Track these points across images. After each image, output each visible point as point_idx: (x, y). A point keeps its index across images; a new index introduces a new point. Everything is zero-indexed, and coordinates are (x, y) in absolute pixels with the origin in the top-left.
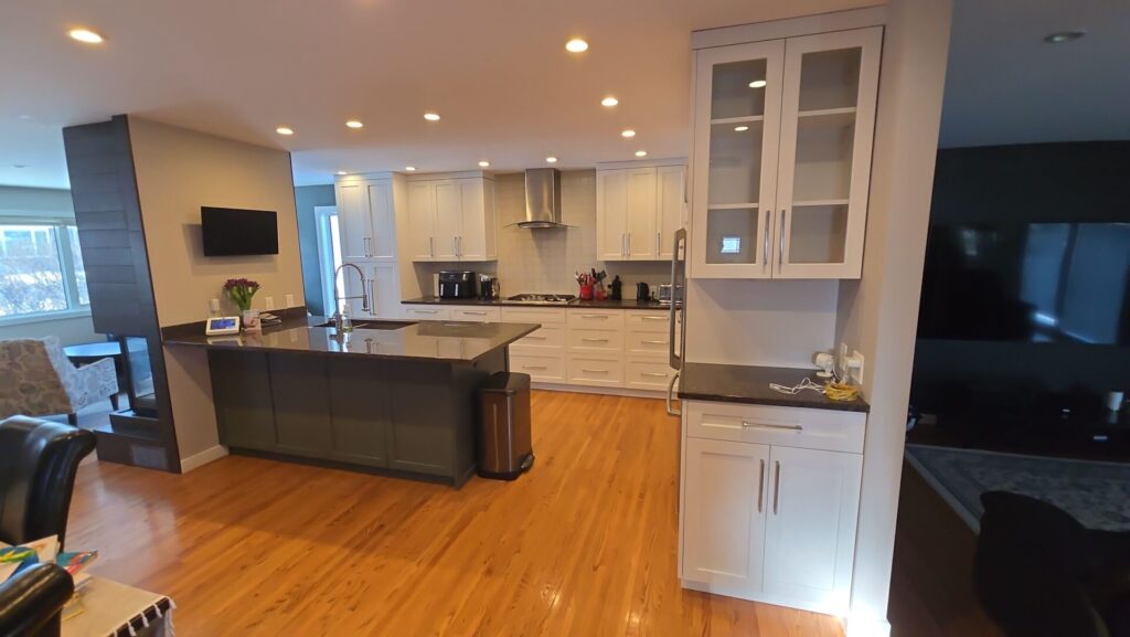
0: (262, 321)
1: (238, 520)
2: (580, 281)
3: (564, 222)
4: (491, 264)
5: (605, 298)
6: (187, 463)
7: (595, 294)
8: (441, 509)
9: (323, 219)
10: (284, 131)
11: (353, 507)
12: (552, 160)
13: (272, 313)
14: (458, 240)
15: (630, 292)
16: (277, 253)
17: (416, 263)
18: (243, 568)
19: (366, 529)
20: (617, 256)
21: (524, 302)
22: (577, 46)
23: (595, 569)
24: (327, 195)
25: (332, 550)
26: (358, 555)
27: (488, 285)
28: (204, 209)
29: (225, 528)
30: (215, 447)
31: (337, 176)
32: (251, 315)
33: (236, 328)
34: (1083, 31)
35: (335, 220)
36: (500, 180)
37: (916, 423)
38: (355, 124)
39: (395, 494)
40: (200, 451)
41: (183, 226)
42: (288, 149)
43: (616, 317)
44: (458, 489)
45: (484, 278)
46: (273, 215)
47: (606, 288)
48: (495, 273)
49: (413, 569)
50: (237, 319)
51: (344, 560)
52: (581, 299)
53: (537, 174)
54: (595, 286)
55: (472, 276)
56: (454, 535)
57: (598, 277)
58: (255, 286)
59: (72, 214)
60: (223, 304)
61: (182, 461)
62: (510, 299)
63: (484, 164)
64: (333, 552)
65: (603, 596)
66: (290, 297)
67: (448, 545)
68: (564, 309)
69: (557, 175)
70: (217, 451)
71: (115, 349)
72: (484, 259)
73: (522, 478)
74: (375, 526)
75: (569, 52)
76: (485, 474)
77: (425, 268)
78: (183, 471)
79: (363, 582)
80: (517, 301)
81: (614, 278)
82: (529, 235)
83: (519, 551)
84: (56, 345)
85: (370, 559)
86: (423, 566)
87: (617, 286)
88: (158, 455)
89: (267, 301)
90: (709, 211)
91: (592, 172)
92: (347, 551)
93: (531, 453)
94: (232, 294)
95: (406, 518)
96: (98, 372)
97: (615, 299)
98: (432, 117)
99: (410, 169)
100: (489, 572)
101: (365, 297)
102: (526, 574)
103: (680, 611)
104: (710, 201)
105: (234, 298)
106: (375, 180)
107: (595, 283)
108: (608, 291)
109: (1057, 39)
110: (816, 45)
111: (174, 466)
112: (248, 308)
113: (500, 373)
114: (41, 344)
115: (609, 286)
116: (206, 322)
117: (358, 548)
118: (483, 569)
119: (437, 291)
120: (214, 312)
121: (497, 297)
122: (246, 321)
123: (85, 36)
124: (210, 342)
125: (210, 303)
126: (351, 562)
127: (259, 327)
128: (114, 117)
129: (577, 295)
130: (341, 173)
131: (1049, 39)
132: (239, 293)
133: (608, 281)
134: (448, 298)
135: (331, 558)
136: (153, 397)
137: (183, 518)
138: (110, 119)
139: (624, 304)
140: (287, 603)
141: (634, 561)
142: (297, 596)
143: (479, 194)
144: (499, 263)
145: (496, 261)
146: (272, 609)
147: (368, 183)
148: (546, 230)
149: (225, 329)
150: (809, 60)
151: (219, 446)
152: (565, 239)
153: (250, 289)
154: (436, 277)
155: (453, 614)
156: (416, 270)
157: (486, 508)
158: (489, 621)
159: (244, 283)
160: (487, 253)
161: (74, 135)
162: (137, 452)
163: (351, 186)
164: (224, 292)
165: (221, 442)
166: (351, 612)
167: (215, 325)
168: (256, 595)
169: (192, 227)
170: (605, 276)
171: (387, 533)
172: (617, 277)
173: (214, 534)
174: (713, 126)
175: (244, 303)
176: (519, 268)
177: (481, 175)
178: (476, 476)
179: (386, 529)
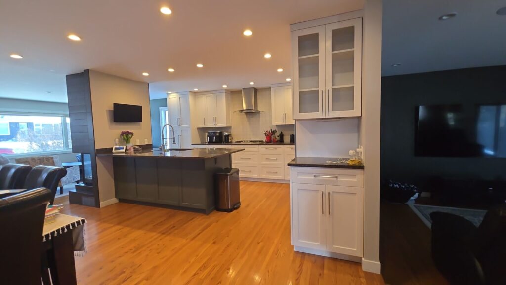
0: (134, 148)
1: (119, 224)
2: (265, 134)
3: (259, 109)
4: (229, 128)
5: (277, 141)
6: (102, 204)
7: (272, 139)
8: (199, 221)
9: (163, 113)
10: (146, 74)
11: (164, 220)
12: (252, 84)
13: (138, 146)
14: (215, 119)
15: (287, 139)
16: (141, 122)
17: (198, 128)
18: (119, 239)
19: (167, 228)
20: (281, 123)
21: (242, 143)
22: (248, 33)
23: (259, 243)
24: (164, 102)
25: (153, 234)
26: (164, 236)
27: (227, 137)
28: (114, 104)
29: (114, 226)
30: (113, 199)
31: (168, 94)
32: (130, 146)
33: (124, 150)
34: (455, 13)
35: (167, 112)
36: (233, 94)
37: (419, 195)
38: (171, 70)
39: (182, 216)
40: (108, 200)
41: (107, 110)
42: (148, 82)
43: (280, 148)
44: (207, 215)
45: (226, 134)
46: (140, 107)
47: (277, 137)
48: (230, 132)
49: (184, 241)
50: (125, 147)
51: (157, 238)
52: (266, 142)
53: (247, 90)
54: (272, 136)
55: (221, 133)
56: (203, 230)
57: (273, 132)
58: (132, 134)
59: (68, 113)
60: (120, 141)
61: (100, 203)
62: (236, 142)
63: (225, 87)
64: (154, 235)
65: (260, 252)
66: (146, 140)
67: (199, 234)
68: (258, 146)
69: (256, 90)
70: (114, 200)
71: (80, 164)
72: (226, 126)
73: (235, 212)
74: (171, 227)
75: (244, 35)
76: (219, 209)
77: (202, 130)
78: (101, 207)
79: (164, 245)
80: (239, 143)
81: (280, 133)
82: (244, 115)
83: (228, 236)
84: (58, 159)
85: (168, 237)
86: (188, 240)
87: (282, 136)
88: (92, 200)
89: (137, 140)
90: (300, 92)
91: (269, 89)
92: (159, 235)
93: (240, 202)
94: (124, 138)
95: (184, 224)
96: (73, 171)
97: (281, 141)
98: (200, 66)
99: (196, 90)
100: (214, 243)
101: (174, 138)
102: (229, 244)
103: (291, 258)
104: (300, 89)
105: (124, 139)
106: (183, 95)
107: (272, 135)
108: (278, 139)
109: (444, 18)
110: (337, 26)
111: (98, 206)
112: (129, 143)
113: (227, 168)
114: (52, 158)
115: (278, 136)
116: (112, 148)
117: (164, 233)
118: (213, 242)
119: (207, 140)
120: (116, 144)
121: (231, 142)
122: (128, 148)
123: (74, 37)
124: (113, 154)
125: (115, 141)
126: (160, 238)
127: (133, 150)
128: (84, 70)
129: (265, 141)
130: (169, 93)
131: (440, 18)
132: (126, 137)
133: (278, 134)
134: (211, 142)
135: (152, 237)
136: (92, 178)
137: (99, 223)
138: (83, 71)
139: (284, 143)
140: (134, 250)
141: (276, 242)
142: (137, 249)
143: (223, 99)
144: (232, 128)
145: (231, 127)
146: (127, 252)
147: (179, 96)
148: (251, 113)
149: (120, 150)
150: (335, 32)
151: (115, 198)
152: (259, 117)
153: (130, 135)
154: (206, 134)
155: (197, 256)
156: (198, 132)
157: (217, 222)
158: (211, 259)
159: (128, 133)
160: (227, 124)
161: (70, 78)
162: (84, 199)
163: (173, 98)
164: (121, 136)
165: (116, 197)
166: (157, 254)
167: (116, 149)
168: (122, 248)
169: (110, 111)
170: (276, 132)
171: (176, 229)
172: (282, 132)
173: (109, 228)
174: (299, 60)
175: (127, 141)
176: (240, 129)
177: (224, 91)
178: (215, 211)
179: (176, 228)
